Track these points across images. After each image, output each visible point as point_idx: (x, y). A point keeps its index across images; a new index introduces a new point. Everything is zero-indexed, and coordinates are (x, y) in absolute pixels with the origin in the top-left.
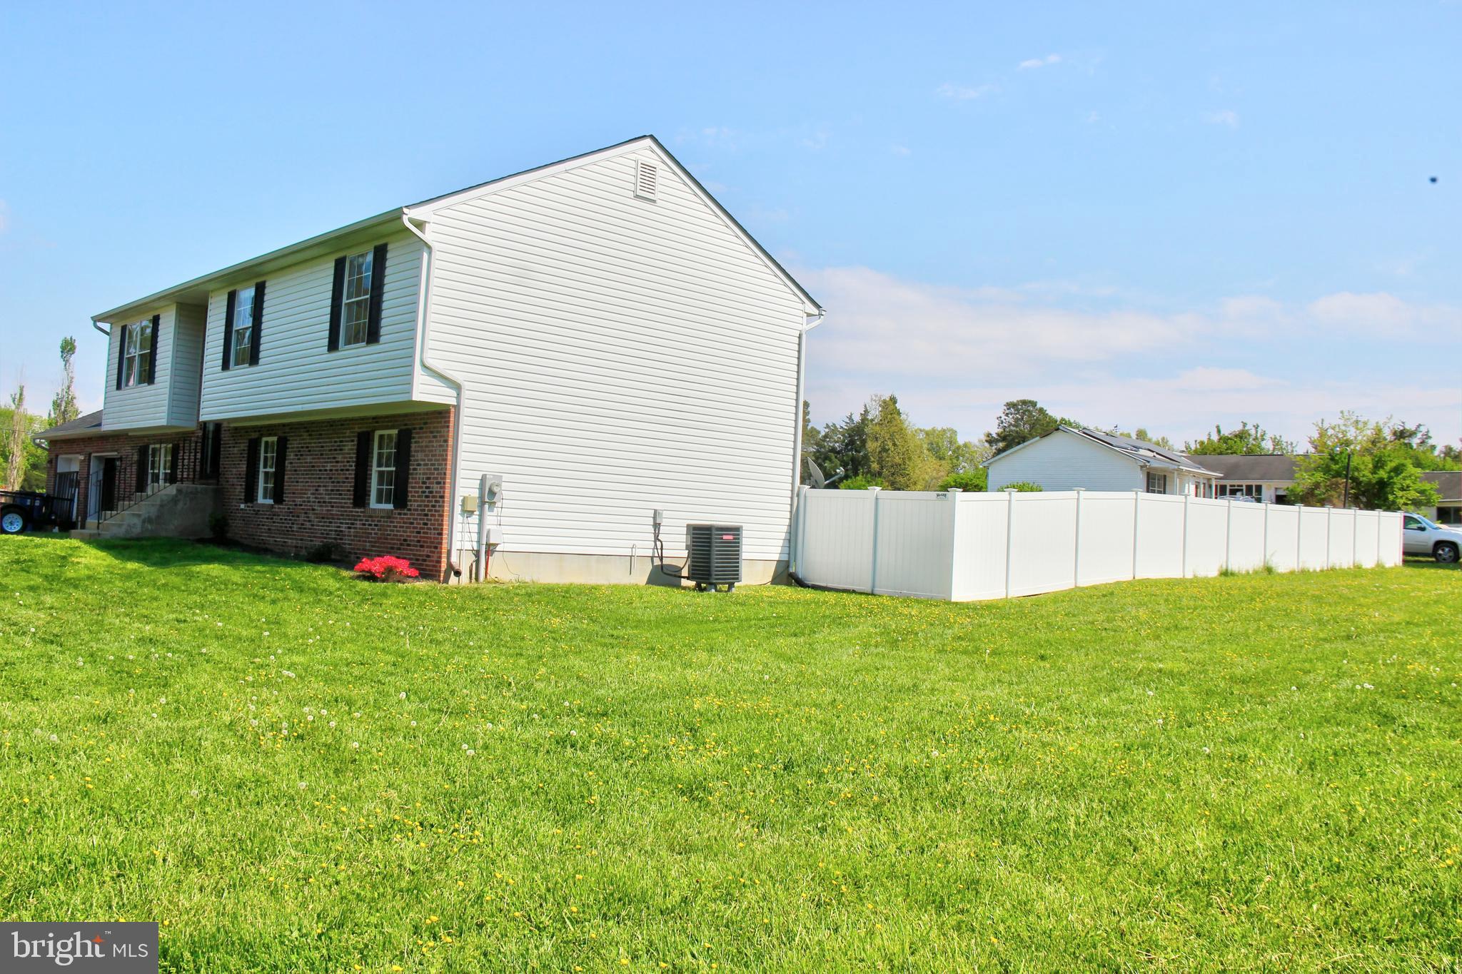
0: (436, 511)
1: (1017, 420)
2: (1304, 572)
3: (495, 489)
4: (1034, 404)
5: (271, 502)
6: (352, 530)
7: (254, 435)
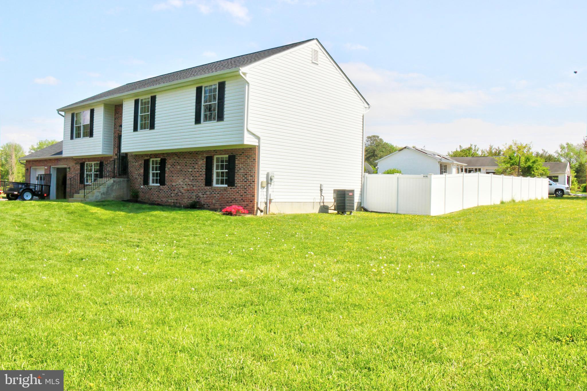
0: (250, 187)
1: (371, 143)
2: (523, 201)
3: (273, 178)
4: (378, 137)
5: (159, 185)
6: (205, 195)
7: (146, 158)
